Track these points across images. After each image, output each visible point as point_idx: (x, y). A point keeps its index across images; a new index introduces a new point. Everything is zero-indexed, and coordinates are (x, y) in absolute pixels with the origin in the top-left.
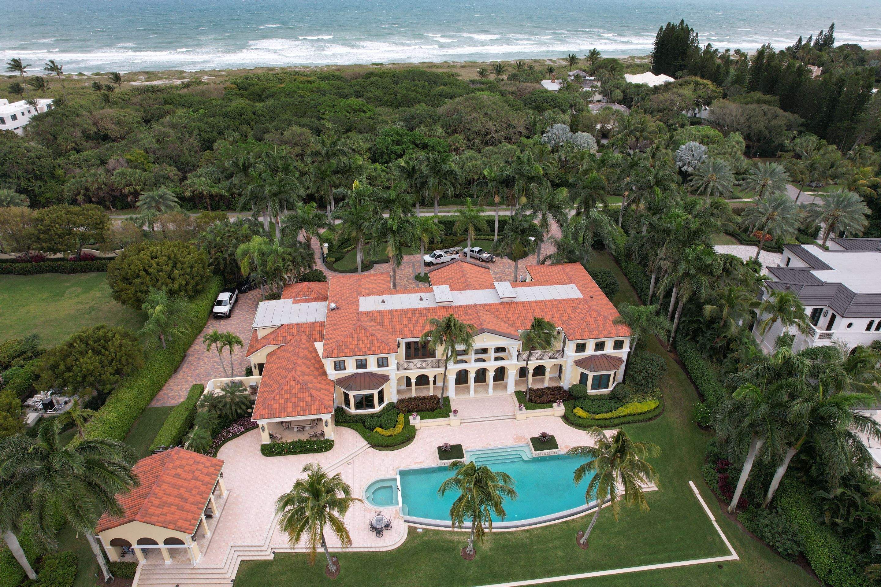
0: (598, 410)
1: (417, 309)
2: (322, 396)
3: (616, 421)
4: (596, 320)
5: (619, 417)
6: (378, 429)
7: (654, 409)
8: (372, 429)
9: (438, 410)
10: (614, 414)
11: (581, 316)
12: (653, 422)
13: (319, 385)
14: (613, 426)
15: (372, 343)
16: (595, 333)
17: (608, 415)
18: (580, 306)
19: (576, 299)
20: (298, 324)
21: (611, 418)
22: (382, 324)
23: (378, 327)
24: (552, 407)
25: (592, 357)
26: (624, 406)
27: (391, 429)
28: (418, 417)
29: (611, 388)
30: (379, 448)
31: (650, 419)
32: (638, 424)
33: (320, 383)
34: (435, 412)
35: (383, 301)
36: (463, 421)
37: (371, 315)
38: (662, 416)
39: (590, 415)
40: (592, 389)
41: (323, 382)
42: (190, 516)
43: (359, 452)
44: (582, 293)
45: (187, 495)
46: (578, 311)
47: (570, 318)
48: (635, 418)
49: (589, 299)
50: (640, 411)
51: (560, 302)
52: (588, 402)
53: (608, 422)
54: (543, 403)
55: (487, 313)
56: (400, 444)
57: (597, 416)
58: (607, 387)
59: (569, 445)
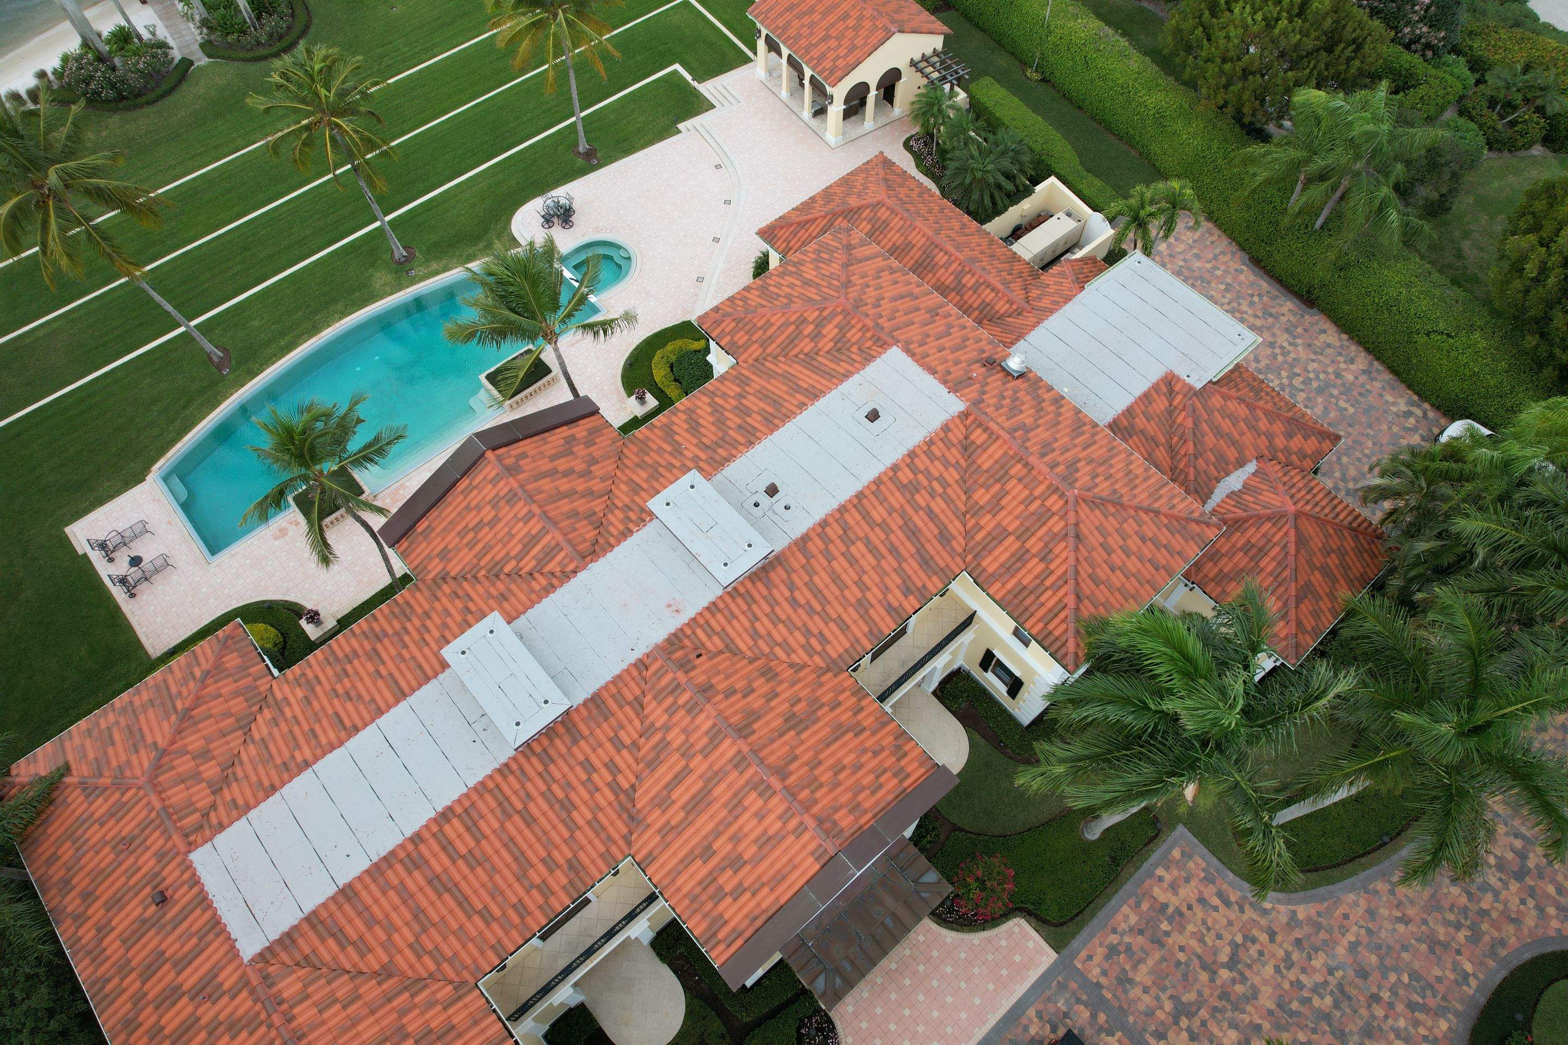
42: (772, 15)
45: (806, 20)
59: (277, 543)
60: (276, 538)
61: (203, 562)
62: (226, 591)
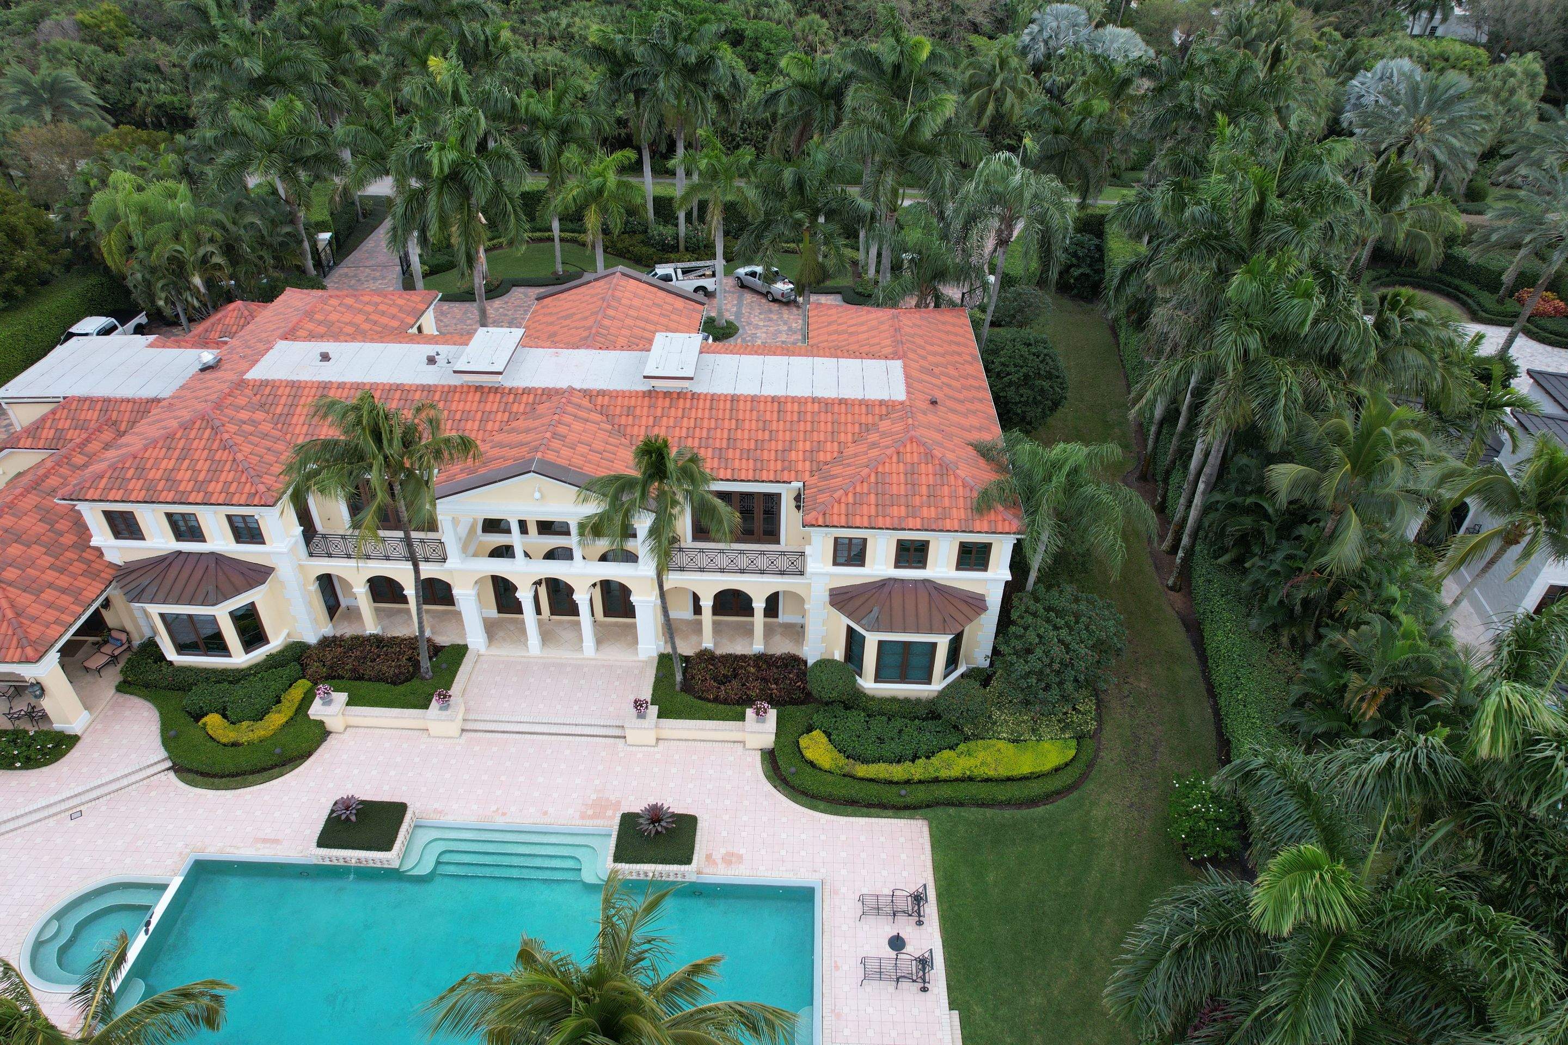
0: (871, 750)
1: (398, 387)
2: (35, 610)
3: (921, 794)
4: (912, 472)
5: (936, 780)
6: (213, 721)
7: (1057, 770)
8: (198, 717)
9: (415, 683)
10: (917, 770)
11: (874, 453)
12: (1040, 810)
13: (50, 576)
14: (907, 807)
15: (215, 472)
16: (895, 511)
17: (898, 772)
18: (885, 425)
19: (882, 403)
20: (107, 400)
21: (908, 782)
22: (283, 421)
23: (266, 427)
24: (742, 717)
25: (884, 584)
26: (962, 747)
27: (245, 724)
28: (342, 697)
29: (937, 685)
30: (191, 776)
31: (1032, 802)
32: (989, 812)
33: (62, 571)
34: (401, 688)
35: (325, 357)
36: (469, 726)
37: (267, 391)
38: (1075, 795)
39: (842, 761)
40: (878, 678)
41: (78, 567)
43: (125, 782)
44: (908, 386)
46: (873, 437)
47: (839, 458)
48: (983, 792)
49: (925, 405)
50: (1003, 772)
51: (826, 405)
52: (855, 720)
53: (889, 794)
54: (725, 702)
55: (595, 416)
56: (253, 772)
57: (862, 770)
58: (928, 680)
59: (742, 851)
60: (740, 857)
61: (827, 888)
62: (823, 837)
